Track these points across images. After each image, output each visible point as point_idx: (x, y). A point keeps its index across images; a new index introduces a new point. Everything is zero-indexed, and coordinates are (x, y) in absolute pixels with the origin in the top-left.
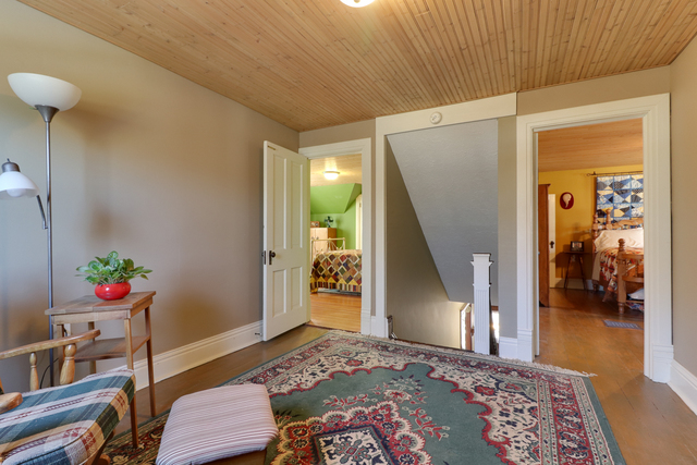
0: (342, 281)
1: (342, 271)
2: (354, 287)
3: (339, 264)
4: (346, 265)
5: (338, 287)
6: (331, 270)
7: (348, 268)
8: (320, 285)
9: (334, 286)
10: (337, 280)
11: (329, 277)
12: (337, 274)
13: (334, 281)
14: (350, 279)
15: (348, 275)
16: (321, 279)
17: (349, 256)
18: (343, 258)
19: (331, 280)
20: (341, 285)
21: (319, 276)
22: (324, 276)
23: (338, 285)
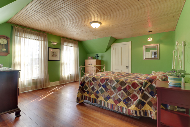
0: (101, 98)
1: (101, 90)
2: (112, 105)
3: (100, 85)
4: (105, 86)
5: (98, 102)
6: (93, 89)
7: (107, 90)
8: (86, 98)
9: (95, 101)
10: (98, 97)
11: (91, 94)
12: (97, 92)
13: (95, 97)
14: (108, 98)
15: (106, 94)
16: (86, 94)
17: (107, 79)
18: (102, 80)
19: (93, 96)
20: (101, 101)
21: (84, 92)
22: (88, 92)
23: (98, 100)
